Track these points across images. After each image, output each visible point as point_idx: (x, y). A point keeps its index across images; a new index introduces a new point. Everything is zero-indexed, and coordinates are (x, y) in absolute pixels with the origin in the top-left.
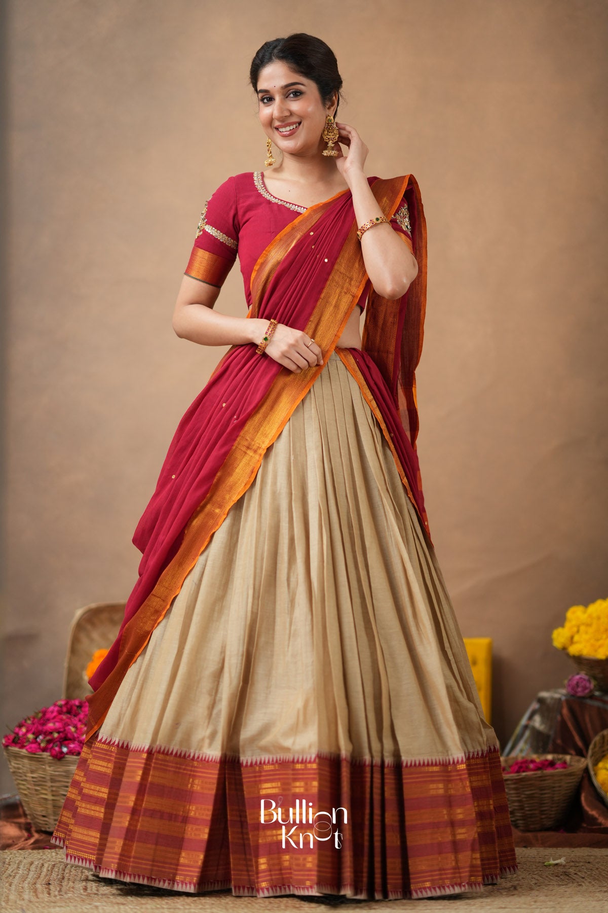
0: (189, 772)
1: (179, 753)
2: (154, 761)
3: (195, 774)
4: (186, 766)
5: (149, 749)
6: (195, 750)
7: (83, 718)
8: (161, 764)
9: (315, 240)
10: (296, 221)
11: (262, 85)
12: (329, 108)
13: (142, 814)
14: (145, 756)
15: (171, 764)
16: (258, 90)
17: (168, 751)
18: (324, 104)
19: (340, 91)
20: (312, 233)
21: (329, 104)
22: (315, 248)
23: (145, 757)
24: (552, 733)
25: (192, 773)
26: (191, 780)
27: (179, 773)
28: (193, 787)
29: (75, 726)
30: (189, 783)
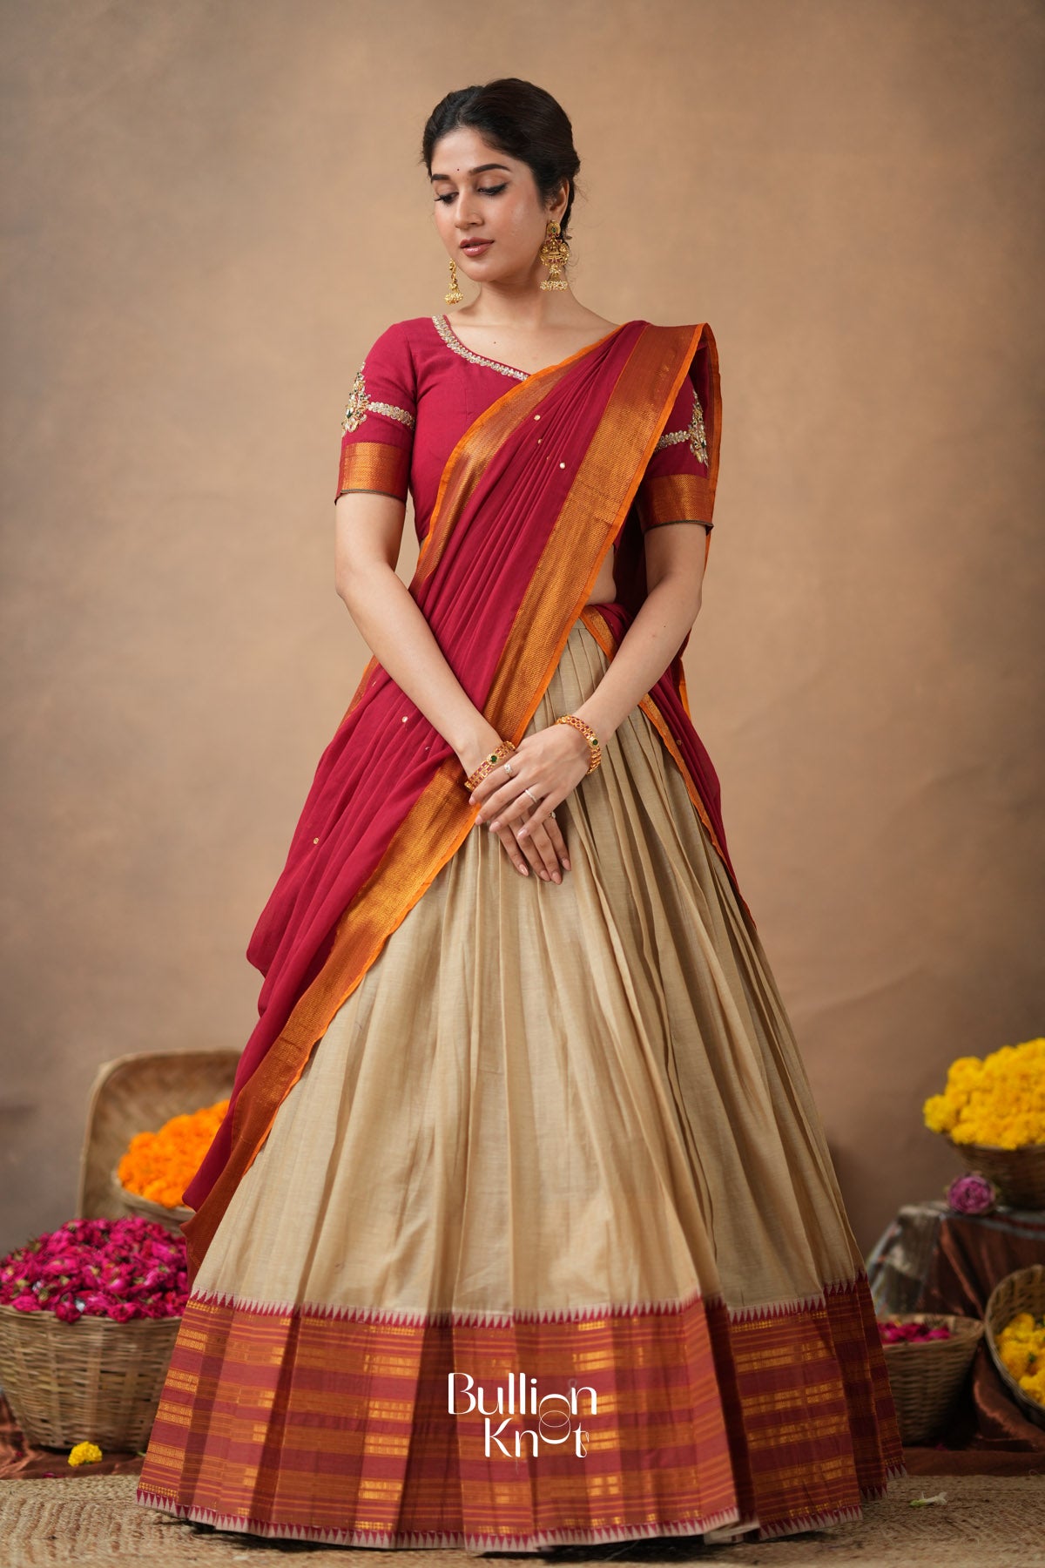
0: (363, 1345)
1: (343, 1314)
2: (301, 1330)
3: (373, 1346)
4: (358, 1334)
5: (294, 1310)
6: (372, 1306)
7: (113, 1252)
8: (314, 1335)
9: (545, 429)
10: (509, 396)
11: (439, 167)
12: (553, 209)
13: (287, 1421)
14: (287, 1322)
15: (331, 1334)
16: (433, 174)
17: (324, 1312)
18: (543, 203)
19: (575, 178)
20: (537, 417)
21: (551, 201)
22: (542, 442)
23: (288, 1324)
24: (923, 1278)
25: (369, 1346)
26: (368, 1357)
27: (345, 1347)
28: (373, 1369)
29: (99, 1266)
30: (363, 1363)
